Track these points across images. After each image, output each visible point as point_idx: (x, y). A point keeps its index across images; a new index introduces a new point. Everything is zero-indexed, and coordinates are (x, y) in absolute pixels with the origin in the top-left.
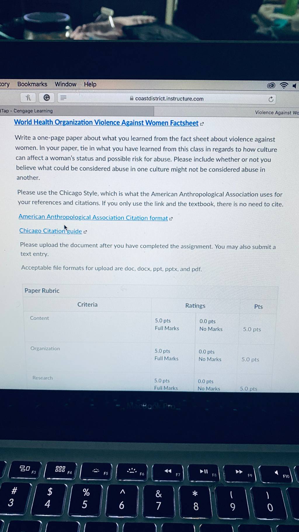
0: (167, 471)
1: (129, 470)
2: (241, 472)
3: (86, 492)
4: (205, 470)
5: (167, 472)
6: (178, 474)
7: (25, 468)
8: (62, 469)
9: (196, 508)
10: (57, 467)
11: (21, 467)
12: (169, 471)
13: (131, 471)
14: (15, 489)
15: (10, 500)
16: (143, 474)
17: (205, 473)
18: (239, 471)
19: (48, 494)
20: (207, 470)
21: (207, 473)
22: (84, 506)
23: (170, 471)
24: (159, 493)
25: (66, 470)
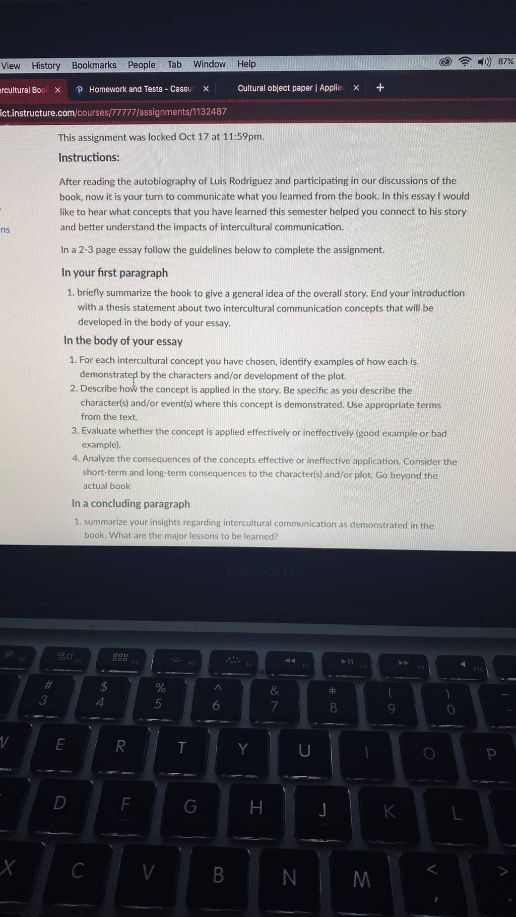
0: (288, 660)
1: (228, 659)
2: (406, 663)
3: (161, 687)
4: (349, 660)
5: (289, 662)
6: (307, 666)
7: (65, 656)
8: (123, 657)
9: (334, 709)
10: (115, 655)
11: (59, 654)
12: (292, 661)
13: (232, 660)
14: (50, 682)
15: (42, 697)
16: (251, 665)
17: (349, 663)
18: (403, 662)
19: (101, 690)
20: (352, 660)
21: (352, 663)
22: (158, 705)
23: (294, 661)
24: (276, 690)
25: (130, 659)
